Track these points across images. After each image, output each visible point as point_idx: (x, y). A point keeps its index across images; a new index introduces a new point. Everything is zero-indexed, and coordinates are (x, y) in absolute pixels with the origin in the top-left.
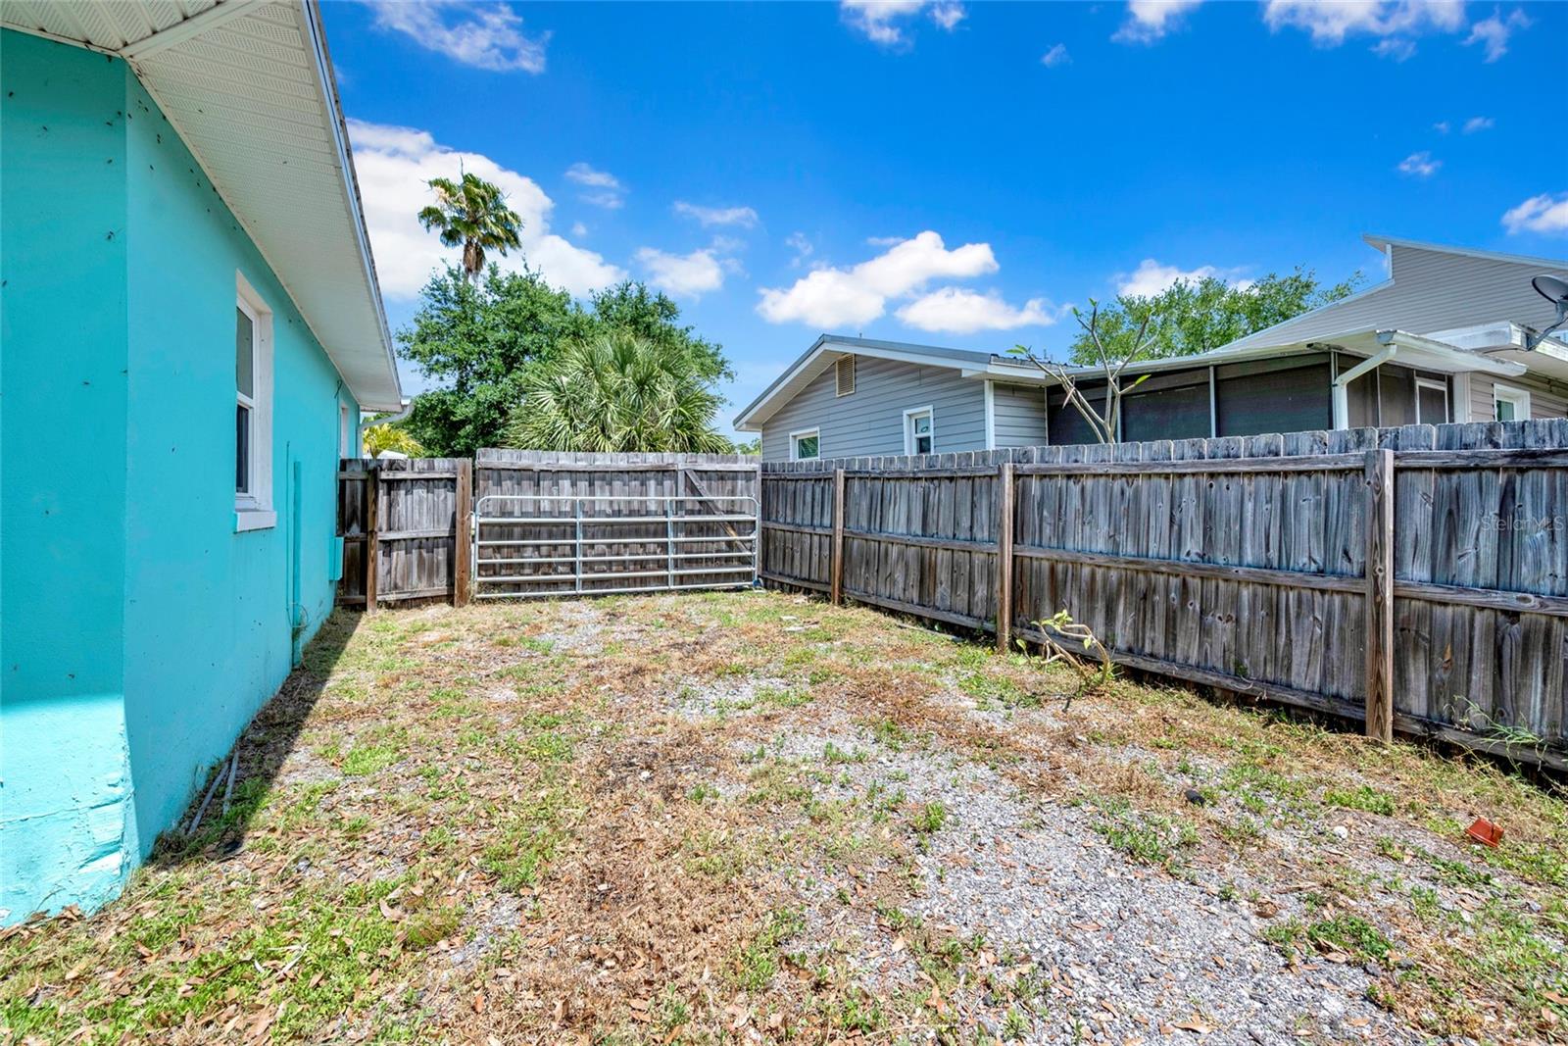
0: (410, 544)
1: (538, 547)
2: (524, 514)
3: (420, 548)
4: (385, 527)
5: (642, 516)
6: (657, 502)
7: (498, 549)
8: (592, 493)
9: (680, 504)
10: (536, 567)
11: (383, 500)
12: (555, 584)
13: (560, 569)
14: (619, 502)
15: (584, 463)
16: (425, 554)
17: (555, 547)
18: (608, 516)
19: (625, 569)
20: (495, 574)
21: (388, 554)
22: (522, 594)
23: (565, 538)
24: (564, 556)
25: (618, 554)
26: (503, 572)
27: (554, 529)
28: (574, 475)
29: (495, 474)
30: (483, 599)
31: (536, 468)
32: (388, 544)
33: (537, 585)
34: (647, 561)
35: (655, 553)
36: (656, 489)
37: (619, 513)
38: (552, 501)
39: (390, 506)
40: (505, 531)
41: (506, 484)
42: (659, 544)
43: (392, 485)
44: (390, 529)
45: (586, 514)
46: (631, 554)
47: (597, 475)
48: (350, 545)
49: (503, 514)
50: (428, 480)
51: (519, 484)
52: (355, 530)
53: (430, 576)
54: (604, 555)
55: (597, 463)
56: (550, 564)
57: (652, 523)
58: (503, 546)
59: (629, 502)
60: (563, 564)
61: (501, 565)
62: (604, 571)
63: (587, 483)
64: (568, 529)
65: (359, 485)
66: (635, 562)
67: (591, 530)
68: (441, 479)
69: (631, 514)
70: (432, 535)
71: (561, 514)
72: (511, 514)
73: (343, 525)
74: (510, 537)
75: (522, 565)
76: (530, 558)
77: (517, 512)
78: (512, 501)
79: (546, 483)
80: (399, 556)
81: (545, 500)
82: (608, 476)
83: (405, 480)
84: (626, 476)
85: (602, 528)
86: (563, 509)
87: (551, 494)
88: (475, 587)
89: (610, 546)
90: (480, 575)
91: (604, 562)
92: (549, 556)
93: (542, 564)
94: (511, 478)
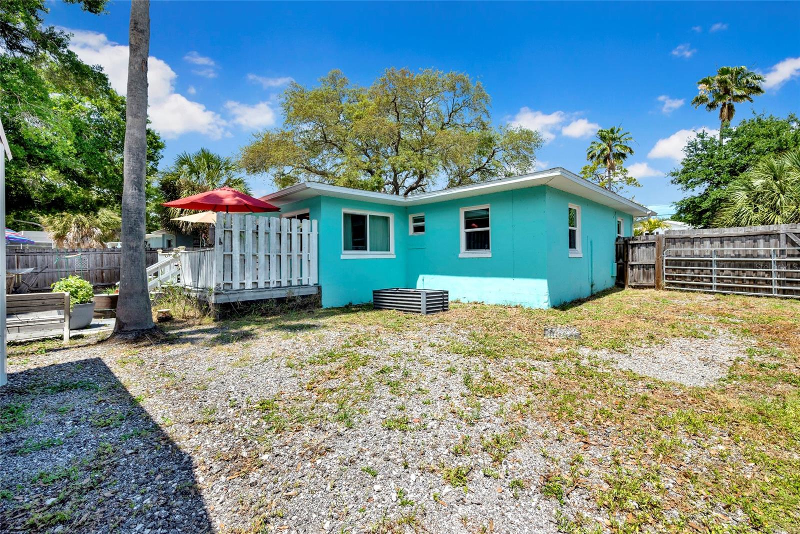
0: (639, 266)
1: (693, 270)
2: (686, 256)
3: (643, 268)
4: (631, 260)
5: (754, 257)
6: (764, 250)
7: (675, 270)
8: (722, 247)
9: (782, 252)
10: (693, 278)
11: (630, 251)
12: (702, 286)
13: (705, 280)
14: (739, 251)
15: (717, 233)
16: (645, 270)
17: (702, 270)
18: (732, 257)
19: (743, 283)
20: (673, 279)
21: (632, 269)
22: (685, 289)
23: (707, 267)
24: (707, 274)
25: (738, 276)
26: (677, 279)
27: (702, 263)
28: (712, 239)
29: (673, 240)
30: (668, 289)
31: (692, 237)
32: (632, 267)
33: (693, 286)
34: (759, 280)
35: (764, 276)
36: (764, 244)
37: (739, 256)
38: (700, 251)
39: (632, 253)
40: (678, 263)
41: (678, 244)
42: (766, 272)
43: (634, 246)
44: (633, 261)
45: (718, 256)
46: (747, 276)
47: (725, 238)
48: (619, 266)
49: (677, 256)
50: (646, 243)
51: (684, 244)
52: (621, 261)
53: (648, 278)
54: (730, 275)
55: (725, 233)
56: (699, 277)
57: (762, 261)
58: (677, 269)
59: (746, 251)
60: (706, 278)
61: (676, 276)
62: (730, 283)
63: (719, 242)
64: (709, 263)
65: (622, 246)
66: (750, 280)
67: (722, 264)
68: (651, 243)
69: (747, 256)
70: (648, 263)
71: (705, 256)
72: (680, 256)
73: (617, 259)
74: (680, 265)
75: (686, 277)
76: (689, 274)
77: (683, 254)
78: (681, 251)
79: (697, 243)
80: (636, 270)
81: (696, 250)
82: (731, 238)
83: (638, 244)
84: (744, 239)
85: (728, 263)
86: (706, 254)
87: (699, 247)
88: (664, 284)
89: (733, 271)
90: (666, 279)
91: (730, 279)
92: (699, 274)
93: (695, 277)
94: (680, 241)
